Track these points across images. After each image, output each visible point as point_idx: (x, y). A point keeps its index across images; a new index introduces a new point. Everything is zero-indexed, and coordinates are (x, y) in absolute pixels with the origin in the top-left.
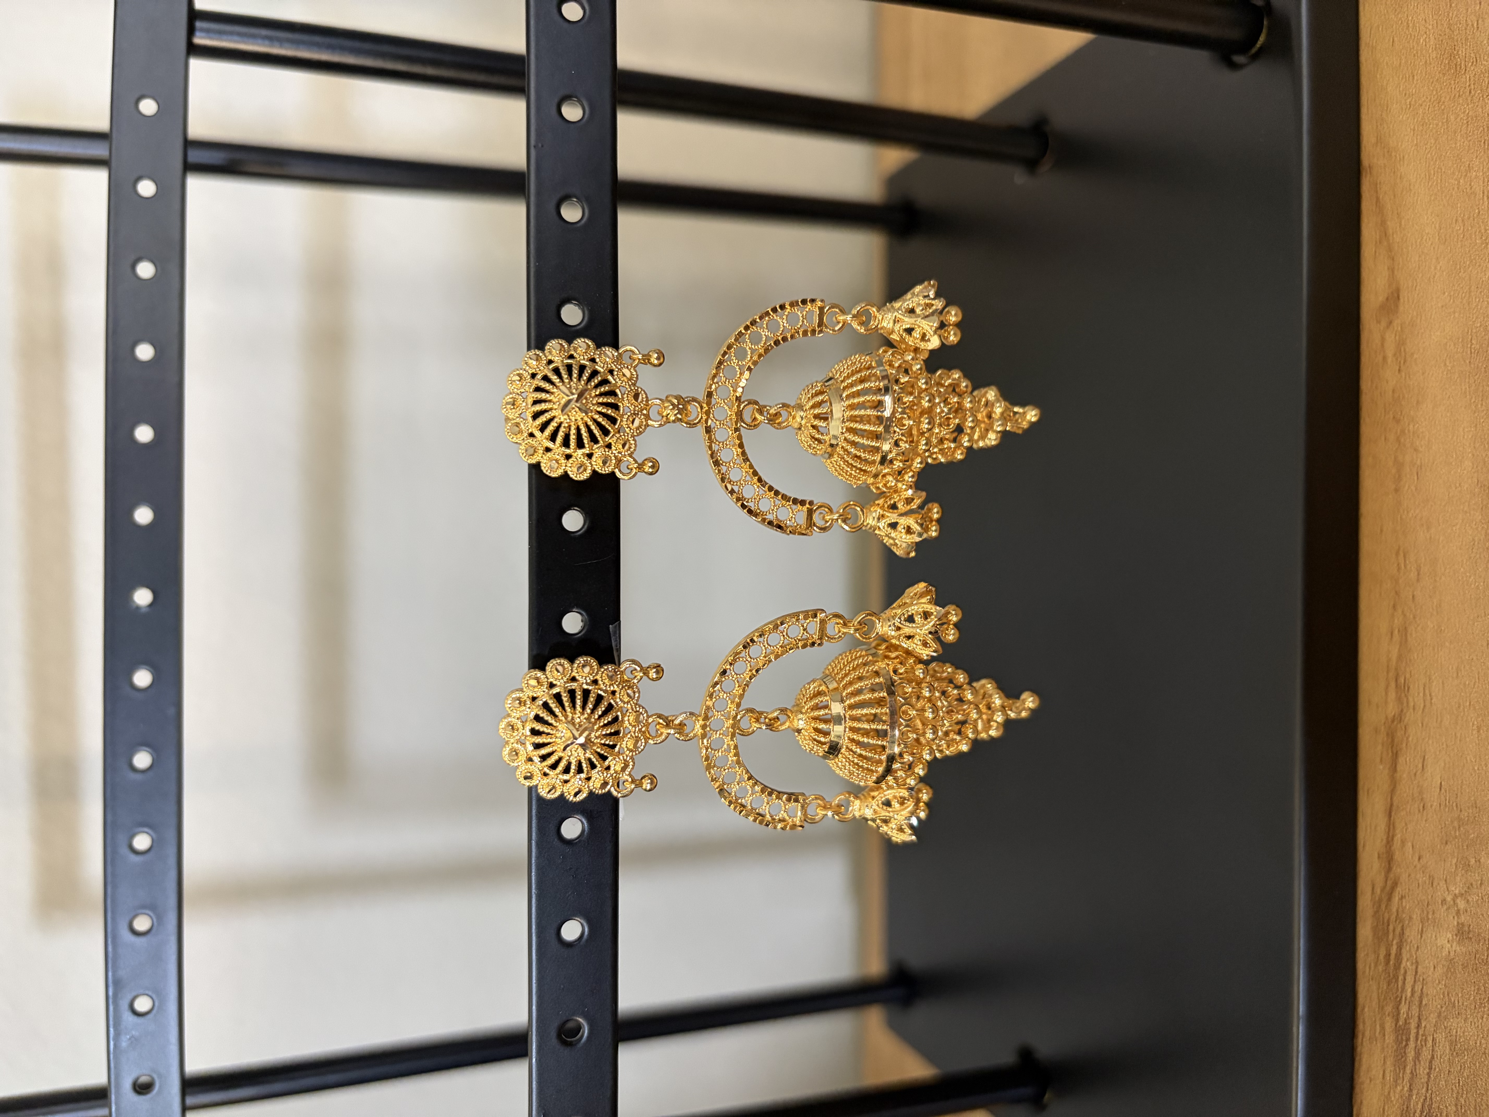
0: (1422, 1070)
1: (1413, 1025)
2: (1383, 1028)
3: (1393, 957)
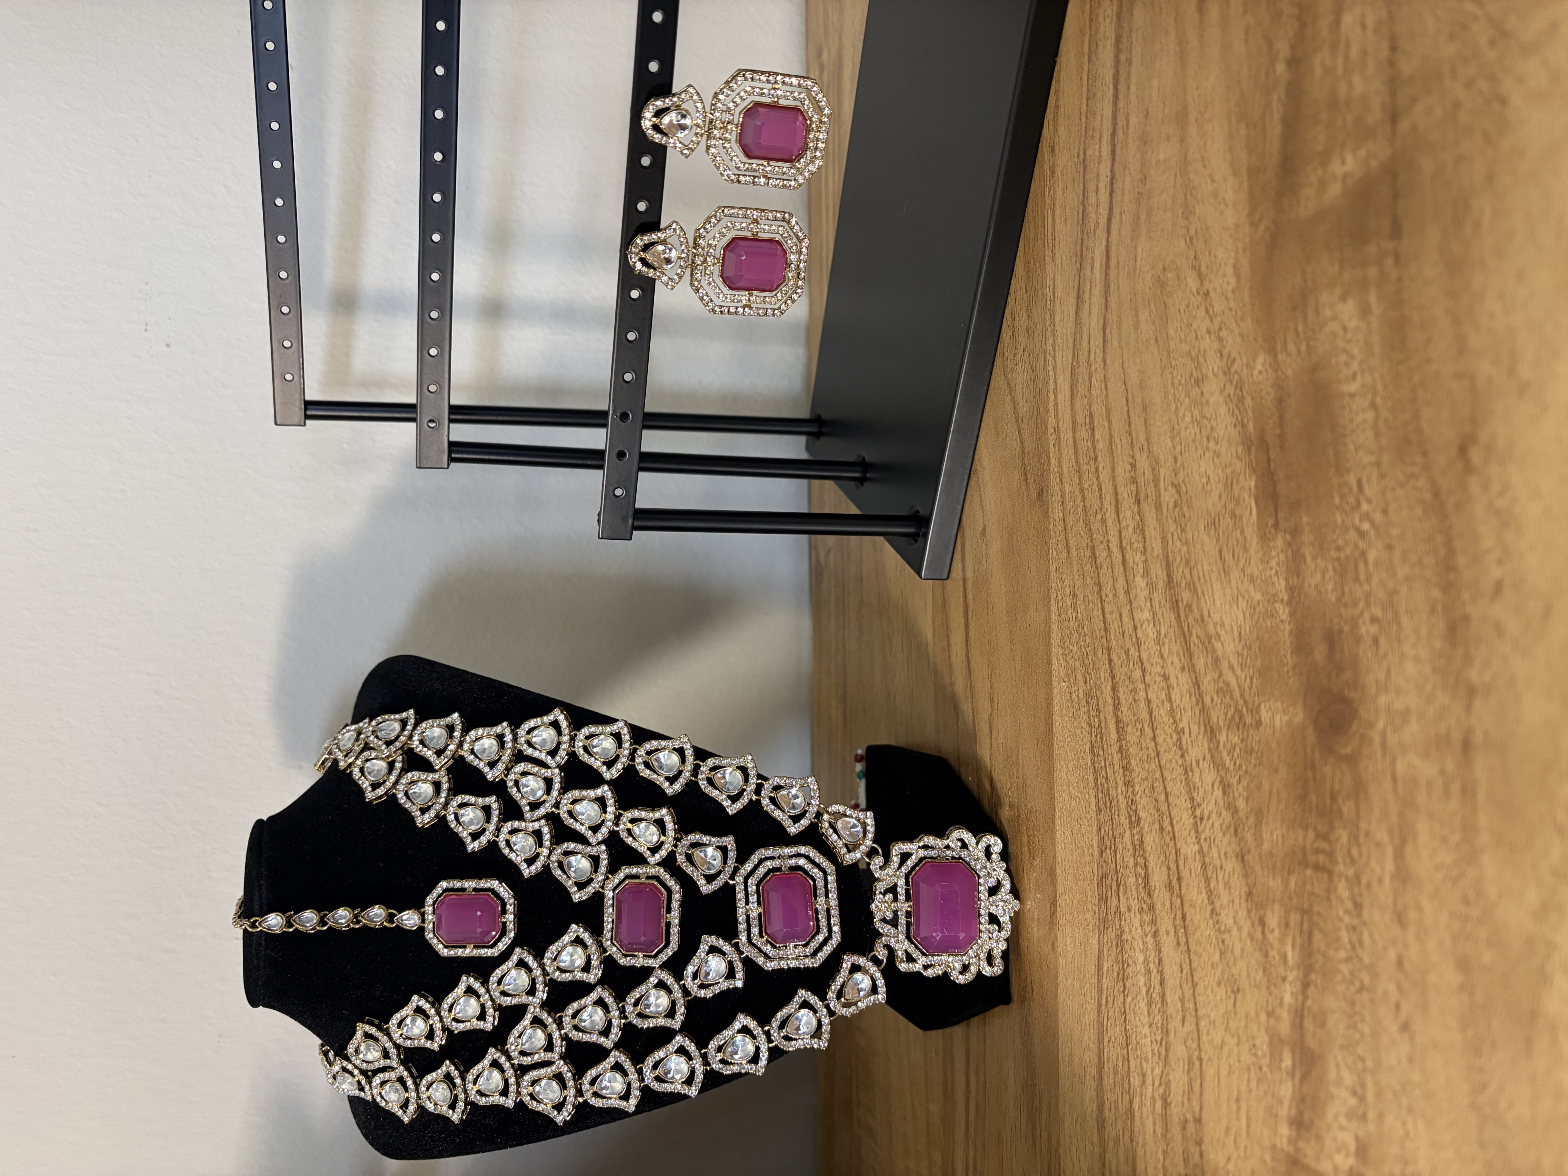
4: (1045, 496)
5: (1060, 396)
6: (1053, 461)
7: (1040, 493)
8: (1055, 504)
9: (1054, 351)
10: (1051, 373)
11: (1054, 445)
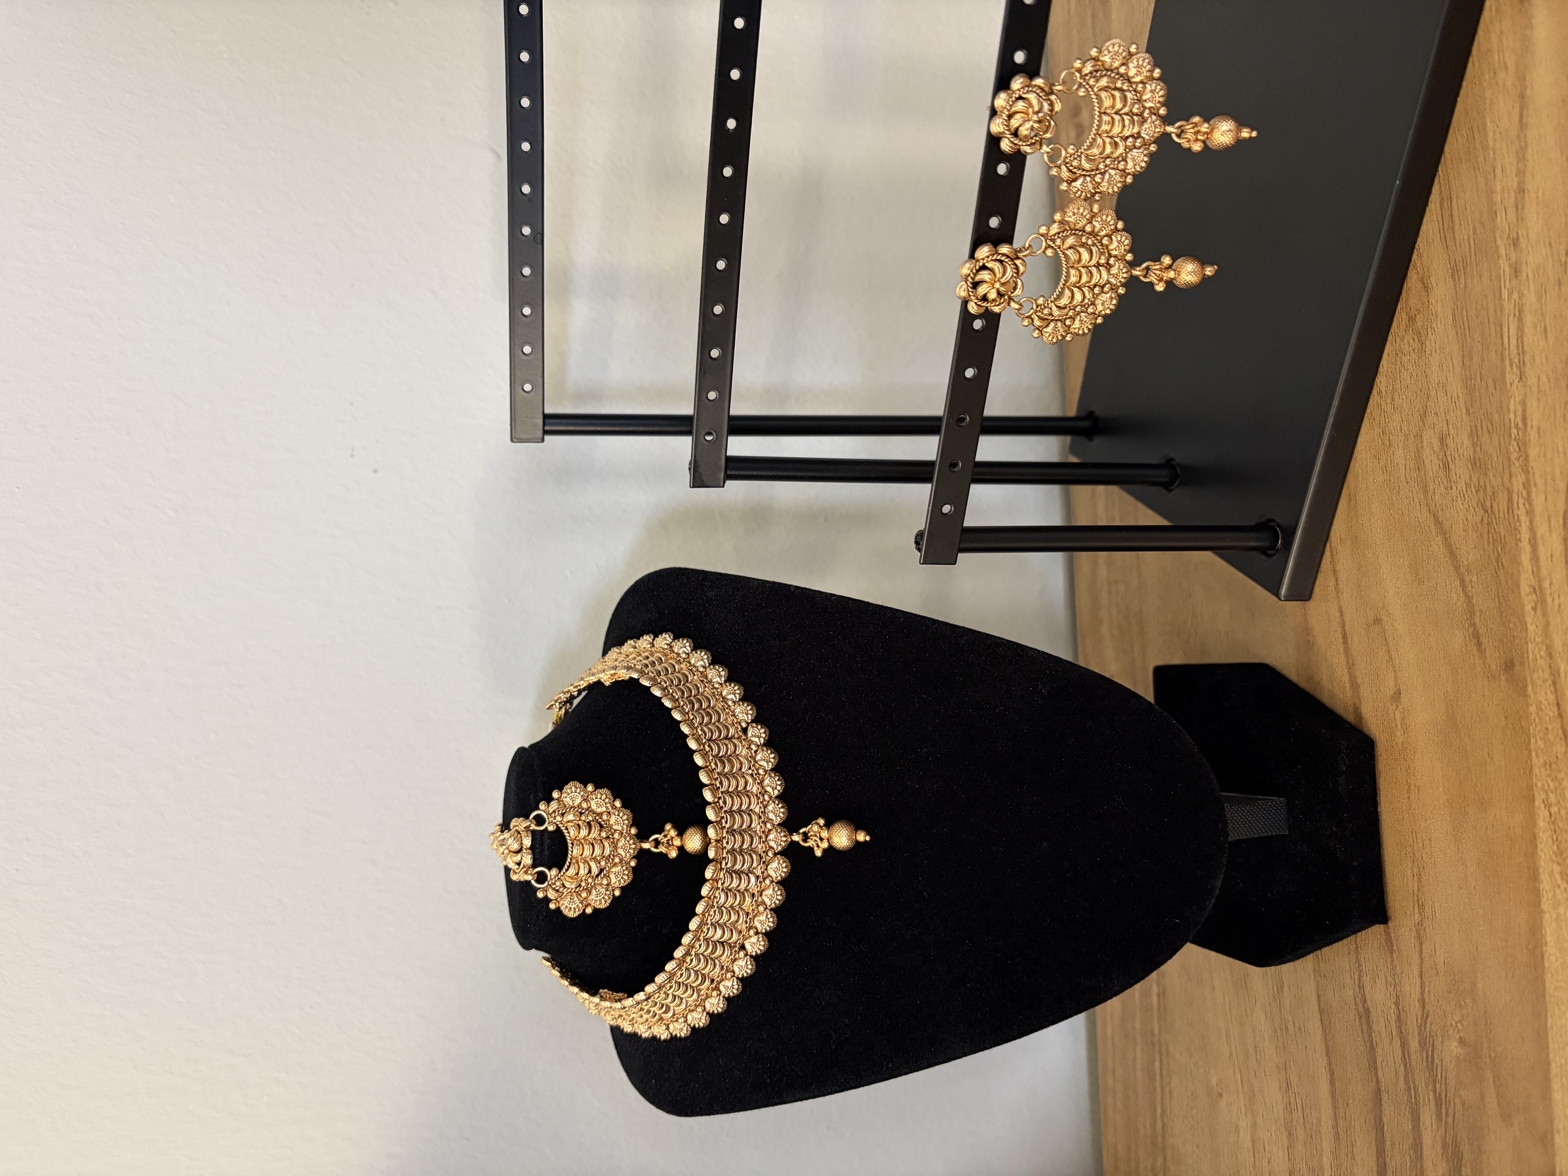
0: (1450, 1120)
1: (1443, 1096)
2: (1429, 1098)
3: (1430, 1058)
4: (1517, 668)
5: (1542, 549)
6: (1531, 628)
7: (1509, 666)
8: (1539, 682)
9: (1529, 493)
10: (1524, 518)
11: (1534, 609)
